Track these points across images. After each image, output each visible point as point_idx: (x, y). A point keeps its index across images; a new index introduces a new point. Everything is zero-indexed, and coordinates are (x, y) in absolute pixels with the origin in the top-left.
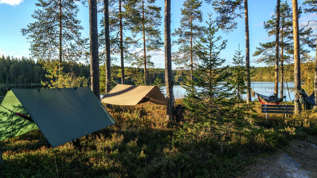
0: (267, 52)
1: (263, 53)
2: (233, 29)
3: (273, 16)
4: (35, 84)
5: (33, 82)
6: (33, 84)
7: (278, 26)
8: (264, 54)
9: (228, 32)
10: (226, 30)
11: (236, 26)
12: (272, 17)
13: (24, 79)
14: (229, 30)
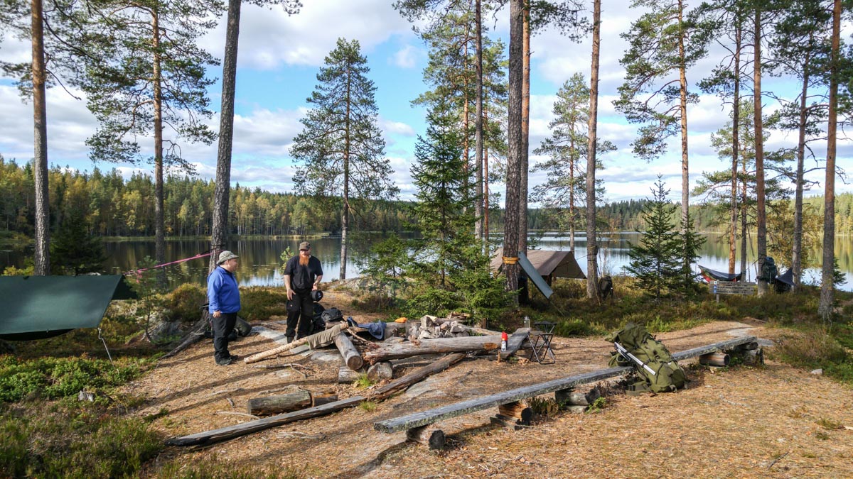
0: (717, 189)
1: (710, 190)
2: (659, 154)
3: (728, 124)
4: (126, 238)
5: (122, 234)
6: (122, 238)
7: (736, 142)
8: (710, 193)
9: (650, 160)
10: (647, 155)
11: (665, 149)
12: (726, 124)
13: (101, 225)
14: (652, 155)
